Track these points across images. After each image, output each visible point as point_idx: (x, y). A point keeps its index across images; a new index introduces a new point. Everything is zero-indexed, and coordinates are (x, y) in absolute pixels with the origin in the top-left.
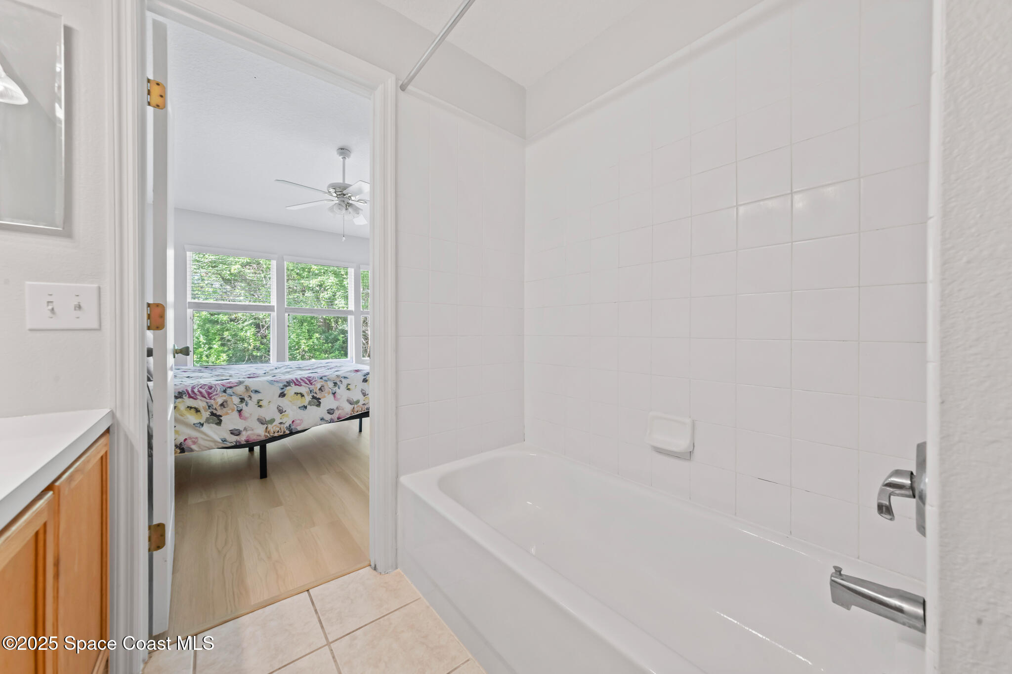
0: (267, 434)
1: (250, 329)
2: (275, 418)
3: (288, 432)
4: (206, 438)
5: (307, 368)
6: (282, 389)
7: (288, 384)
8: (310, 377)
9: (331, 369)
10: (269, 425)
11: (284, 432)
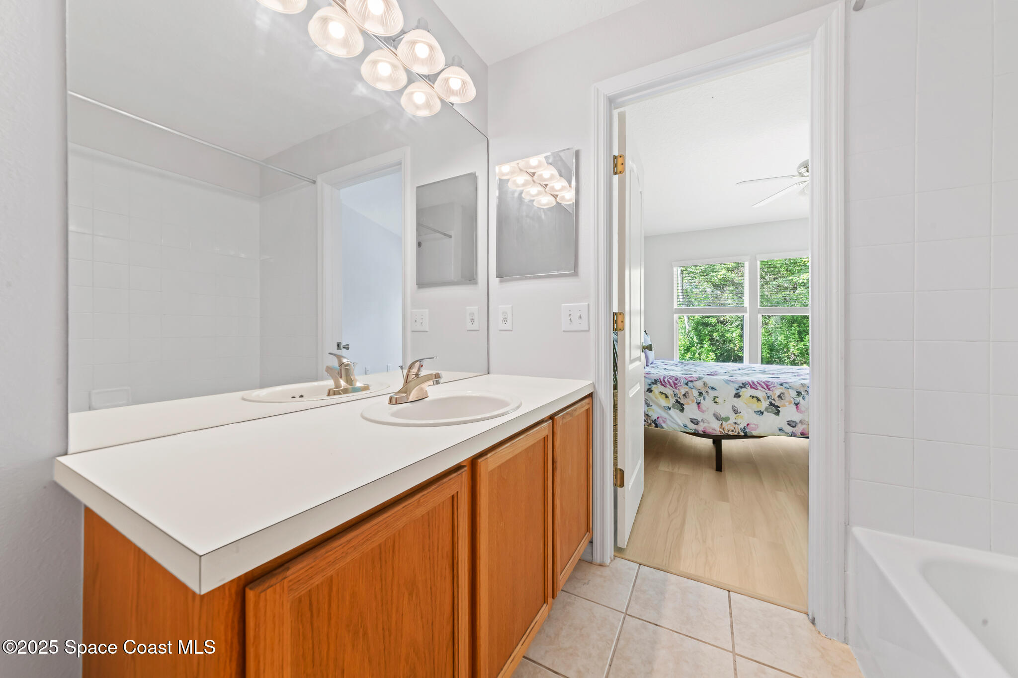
0: (721, 430)
1: (736, 331)
2: (730, 417)
3: (742, 434)
4: (672, 420)
5: (771, 372)
6: (737, 389)
7: (744, 385)
8: (769, 382)
9: (798, 376)
10: (724, 423)
11: (739, 433)
